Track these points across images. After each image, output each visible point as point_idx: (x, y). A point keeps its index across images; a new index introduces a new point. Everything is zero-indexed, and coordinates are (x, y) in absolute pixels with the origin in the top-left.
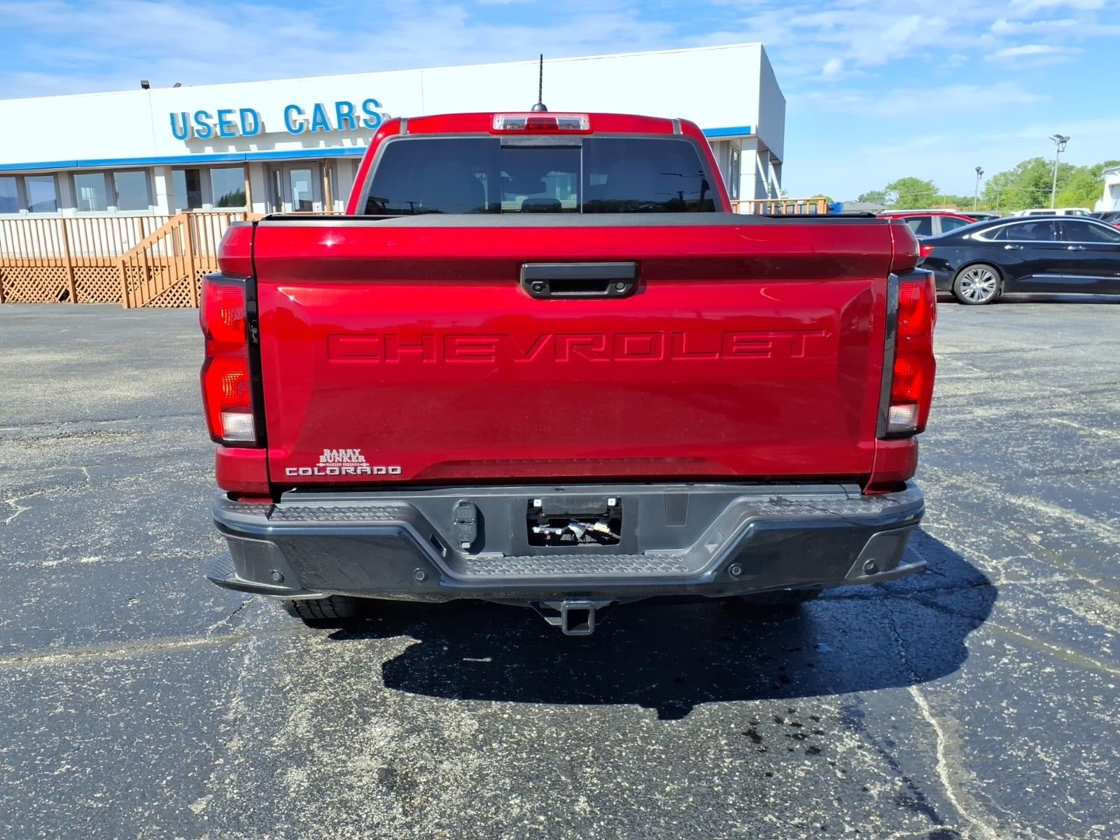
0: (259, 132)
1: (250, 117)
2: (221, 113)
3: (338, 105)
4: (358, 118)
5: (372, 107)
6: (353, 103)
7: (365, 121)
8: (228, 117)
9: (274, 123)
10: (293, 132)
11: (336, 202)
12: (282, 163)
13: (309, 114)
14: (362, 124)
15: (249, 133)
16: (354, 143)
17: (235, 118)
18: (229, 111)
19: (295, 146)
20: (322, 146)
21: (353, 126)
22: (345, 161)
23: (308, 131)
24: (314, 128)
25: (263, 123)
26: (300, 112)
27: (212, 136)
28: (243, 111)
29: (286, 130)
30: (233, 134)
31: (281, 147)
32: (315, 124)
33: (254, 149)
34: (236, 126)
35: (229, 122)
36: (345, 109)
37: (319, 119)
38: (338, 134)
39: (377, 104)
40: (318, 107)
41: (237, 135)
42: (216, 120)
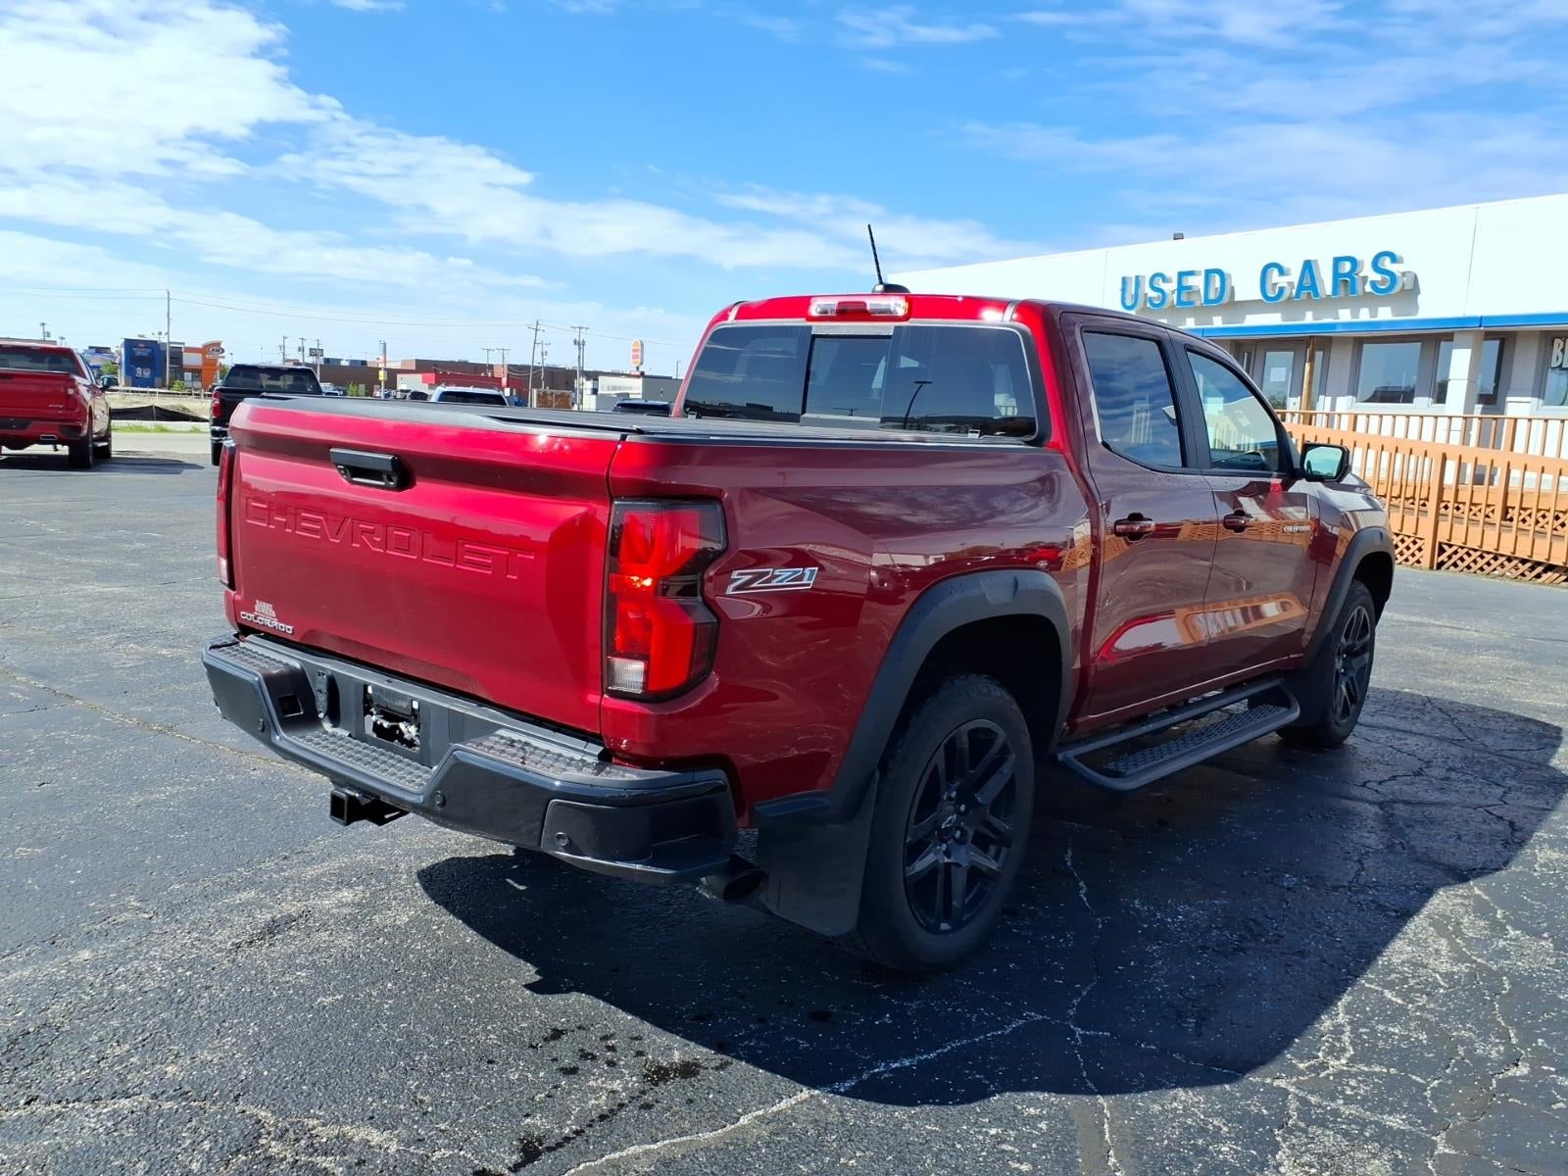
0: (1226, 299)
1: (1217, 281)
2: (1181, 275)
3: (1337, 261)
4: (1365, 279)
5: (1387, 264)
6: (1358, 257)
7: (1373, 284)
8: (1191, 281)
9: (1247, 289)
10: (1271, 299)
11: (1321, 397)
12: (1257, 342)
13: (1294, 277)
14: (1368, 288)
15: (1212, 301)
16: (1355, 314)
17: (1197, 282)
18: (1191, 273)
19: (1273, 319)
20: (1309, 318)
21: (1353, 291)
22: (1343, 340)
23: (1290, 299)
24: (1297, 295)
25: (1233, 288)
26: (1282, 272)
27: (1165, 306)
28: (1208, 272)
29: (1259, 296)
30: (1191, 303)
31: (1253, 320)
32: (1301, 287)
33: (1218, 322)
34: (1199, 291)
35: (1189, 288)
36: (1347, 267)
37: (1307, 282)
38: (1333, 302)
39: (1394, 258)
40: (1308, 266)
41: (1198, 304)
42: (1174, 285)
